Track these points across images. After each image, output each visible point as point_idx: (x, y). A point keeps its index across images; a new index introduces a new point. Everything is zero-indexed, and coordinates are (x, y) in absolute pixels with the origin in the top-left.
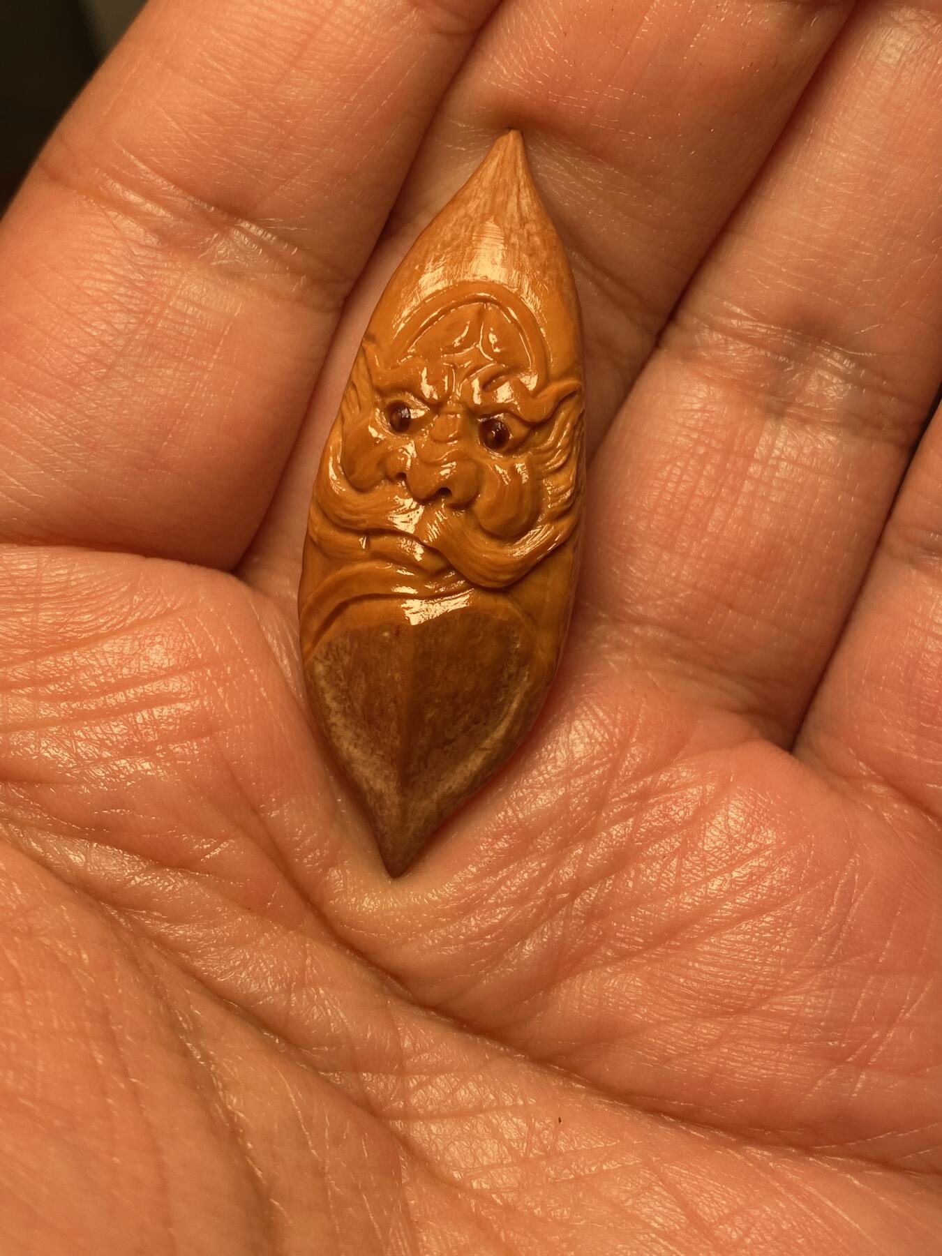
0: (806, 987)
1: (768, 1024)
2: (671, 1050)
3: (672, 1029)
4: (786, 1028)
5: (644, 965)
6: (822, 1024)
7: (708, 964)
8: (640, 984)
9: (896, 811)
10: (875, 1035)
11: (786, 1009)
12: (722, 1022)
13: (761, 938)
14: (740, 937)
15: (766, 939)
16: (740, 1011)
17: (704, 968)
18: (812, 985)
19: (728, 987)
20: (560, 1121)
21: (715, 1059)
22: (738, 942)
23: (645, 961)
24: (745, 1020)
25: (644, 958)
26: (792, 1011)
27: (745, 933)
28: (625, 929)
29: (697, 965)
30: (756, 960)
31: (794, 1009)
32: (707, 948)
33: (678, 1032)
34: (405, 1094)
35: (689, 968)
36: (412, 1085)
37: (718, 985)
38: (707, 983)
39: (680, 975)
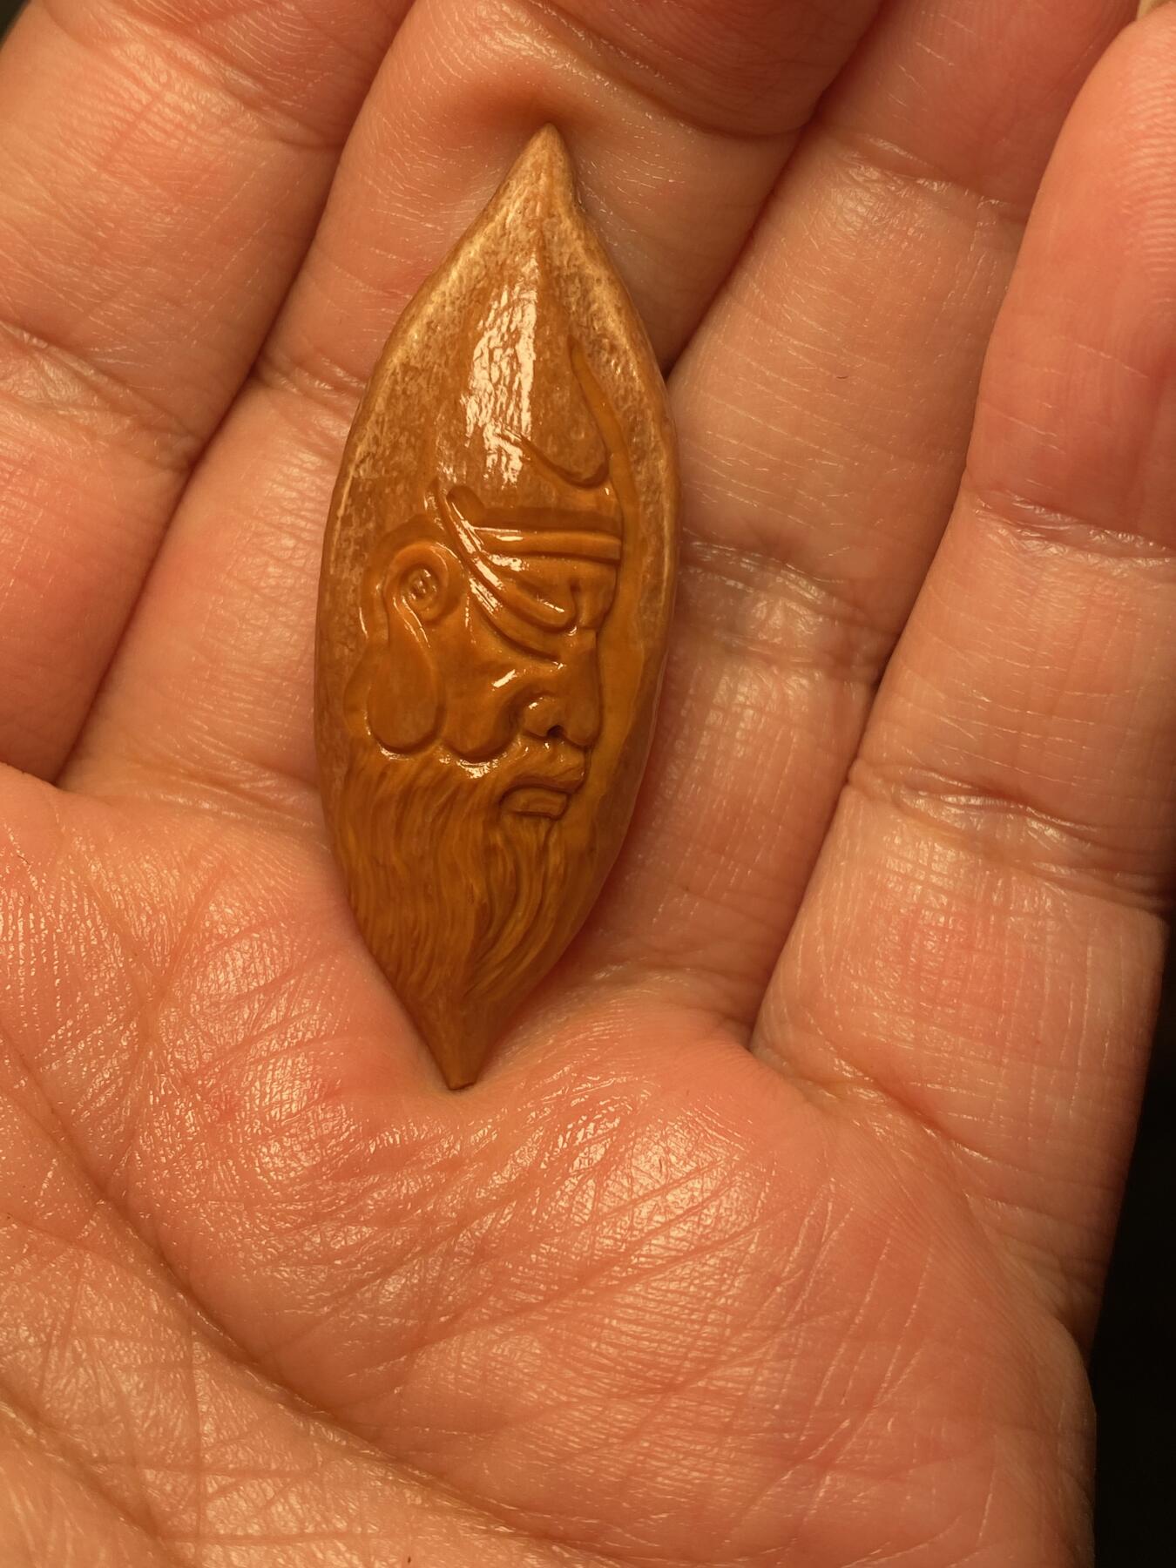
0: (757, 1355)
1: (706, 1408)
2: (574, 1444)
3: (577, 1414)
4: (728, 1413)
5: (545, 1323)
6: (777, 1407)
7: (630, 1322)
8: (538, 1351)
9: (890, 1126)
10: (846, 1424)
11: (730, 1385)
12: (644, 1405)
13: (701, 1287)
14: (673, 1286)
15: (708, 1289)
16: (670, 1388)
17: (625, 1327)
18: (766, 1353)
19: (654, 1353)
20: (409, 1560)
21: (631, 1456)
22: (672, 1292)
23: (546, 1318)
24: (674, 1402)
25: (545, 1314)
26: (738, 1390)
27: (682, 1279)
28: (523, 1272)
29: (614, 1322)
30: (694, 1317)
31: (742, 1386)
32: (630, 1299)
33: (585, 1417)
34: (199, 1501)
35: (603, 1327)
36: (210, 1490)
37: (640, 1350)
38: (627, 1348)
39: (591, 1338)
